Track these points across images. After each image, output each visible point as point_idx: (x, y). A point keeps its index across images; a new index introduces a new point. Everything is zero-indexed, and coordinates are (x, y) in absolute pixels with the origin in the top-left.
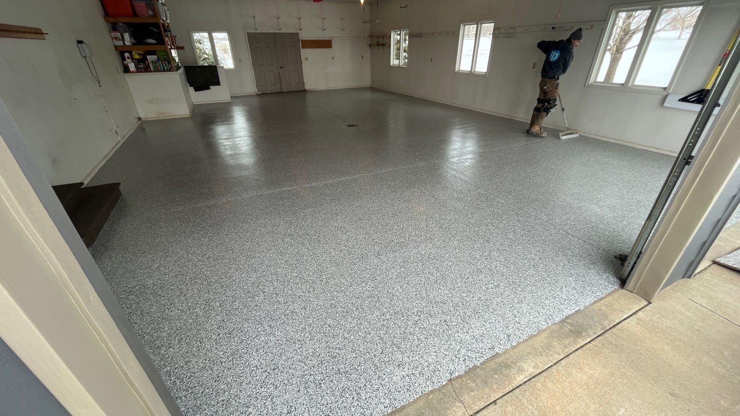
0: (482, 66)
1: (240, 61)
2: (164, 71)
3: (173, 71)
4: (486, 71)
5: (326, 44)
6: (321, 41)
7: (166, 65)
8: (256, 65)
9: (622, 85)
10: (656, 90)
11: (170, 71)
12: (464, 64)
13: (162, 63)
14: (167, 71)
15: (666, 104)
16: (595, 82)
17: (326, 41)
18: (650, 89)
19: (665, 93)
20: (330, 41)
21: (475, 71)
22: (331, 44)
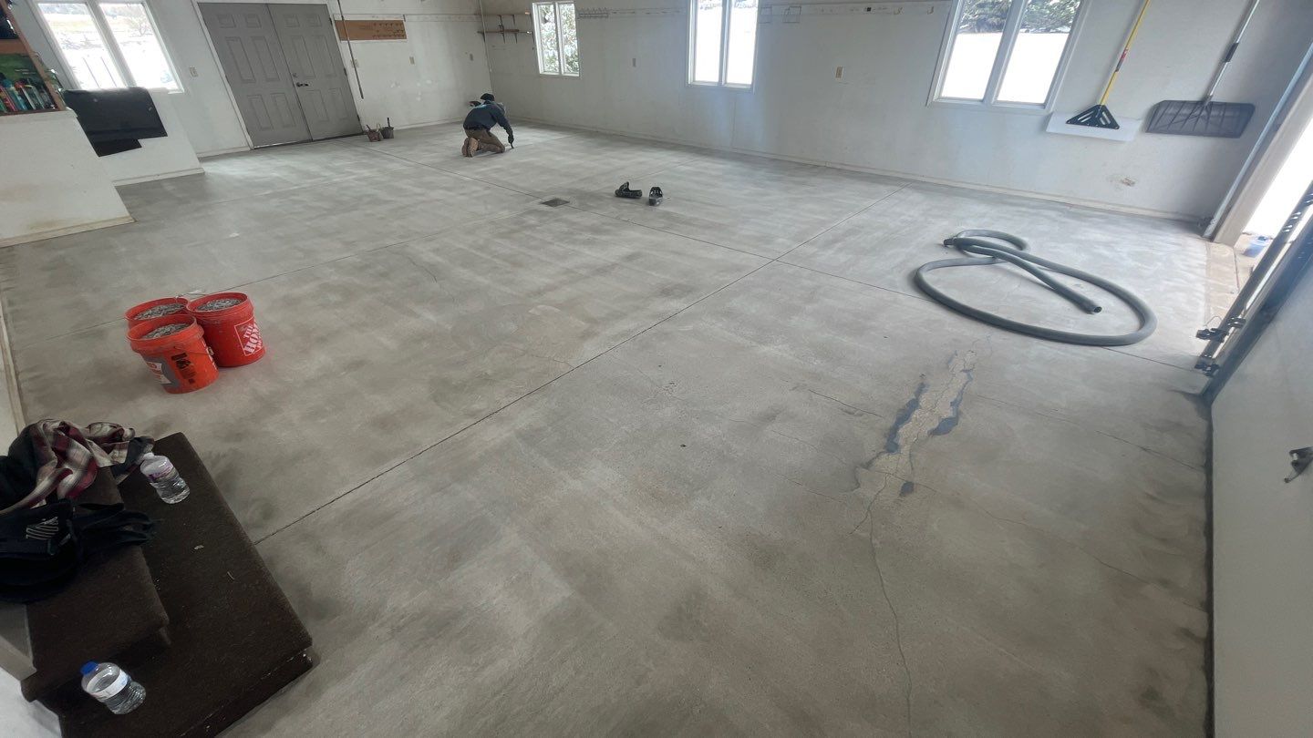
0: (742, 72)
1: (193, 72)
2: (30, 110)
3: (57, 109)
4: (750, 83)
5: (393, 30)
6: (381, 23)
7: (32, 95)
8: (237, 78)
9: (982, 101)
10: (1030, 107)
11: (48, 108)
12: (704, 70)
13: (17, 89)
14: (39, 109)
15: (1050, 129)
16: (939, 98)
17: (391, 23)
18: (1020, 107)
20: (400, 24)
21: (726, 83)
22: (403, 31)
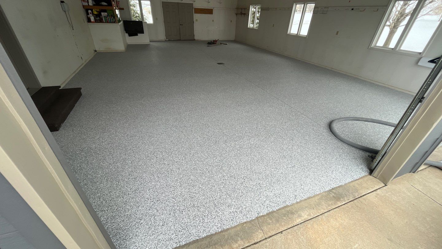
0: (304, 32)
1: (157, 19)
2: (111, 23)
3: (116, 23)
4: (306, 34)
5: (209, 11)
6: (206, 9)
7: (112, 19)
8: (166, 22)
9: (393, 49)
11: (114, 23)
12: (293, 30)
13: (110, 18)
14: (113, 23)
15: (419, 64)
16: (375, 46)
19: (419, 56)
20: (212, 10)
21: (299, 34)
22: (212, 12)
